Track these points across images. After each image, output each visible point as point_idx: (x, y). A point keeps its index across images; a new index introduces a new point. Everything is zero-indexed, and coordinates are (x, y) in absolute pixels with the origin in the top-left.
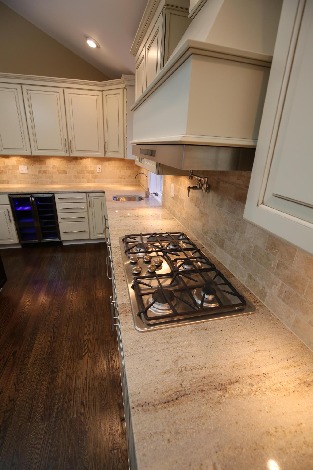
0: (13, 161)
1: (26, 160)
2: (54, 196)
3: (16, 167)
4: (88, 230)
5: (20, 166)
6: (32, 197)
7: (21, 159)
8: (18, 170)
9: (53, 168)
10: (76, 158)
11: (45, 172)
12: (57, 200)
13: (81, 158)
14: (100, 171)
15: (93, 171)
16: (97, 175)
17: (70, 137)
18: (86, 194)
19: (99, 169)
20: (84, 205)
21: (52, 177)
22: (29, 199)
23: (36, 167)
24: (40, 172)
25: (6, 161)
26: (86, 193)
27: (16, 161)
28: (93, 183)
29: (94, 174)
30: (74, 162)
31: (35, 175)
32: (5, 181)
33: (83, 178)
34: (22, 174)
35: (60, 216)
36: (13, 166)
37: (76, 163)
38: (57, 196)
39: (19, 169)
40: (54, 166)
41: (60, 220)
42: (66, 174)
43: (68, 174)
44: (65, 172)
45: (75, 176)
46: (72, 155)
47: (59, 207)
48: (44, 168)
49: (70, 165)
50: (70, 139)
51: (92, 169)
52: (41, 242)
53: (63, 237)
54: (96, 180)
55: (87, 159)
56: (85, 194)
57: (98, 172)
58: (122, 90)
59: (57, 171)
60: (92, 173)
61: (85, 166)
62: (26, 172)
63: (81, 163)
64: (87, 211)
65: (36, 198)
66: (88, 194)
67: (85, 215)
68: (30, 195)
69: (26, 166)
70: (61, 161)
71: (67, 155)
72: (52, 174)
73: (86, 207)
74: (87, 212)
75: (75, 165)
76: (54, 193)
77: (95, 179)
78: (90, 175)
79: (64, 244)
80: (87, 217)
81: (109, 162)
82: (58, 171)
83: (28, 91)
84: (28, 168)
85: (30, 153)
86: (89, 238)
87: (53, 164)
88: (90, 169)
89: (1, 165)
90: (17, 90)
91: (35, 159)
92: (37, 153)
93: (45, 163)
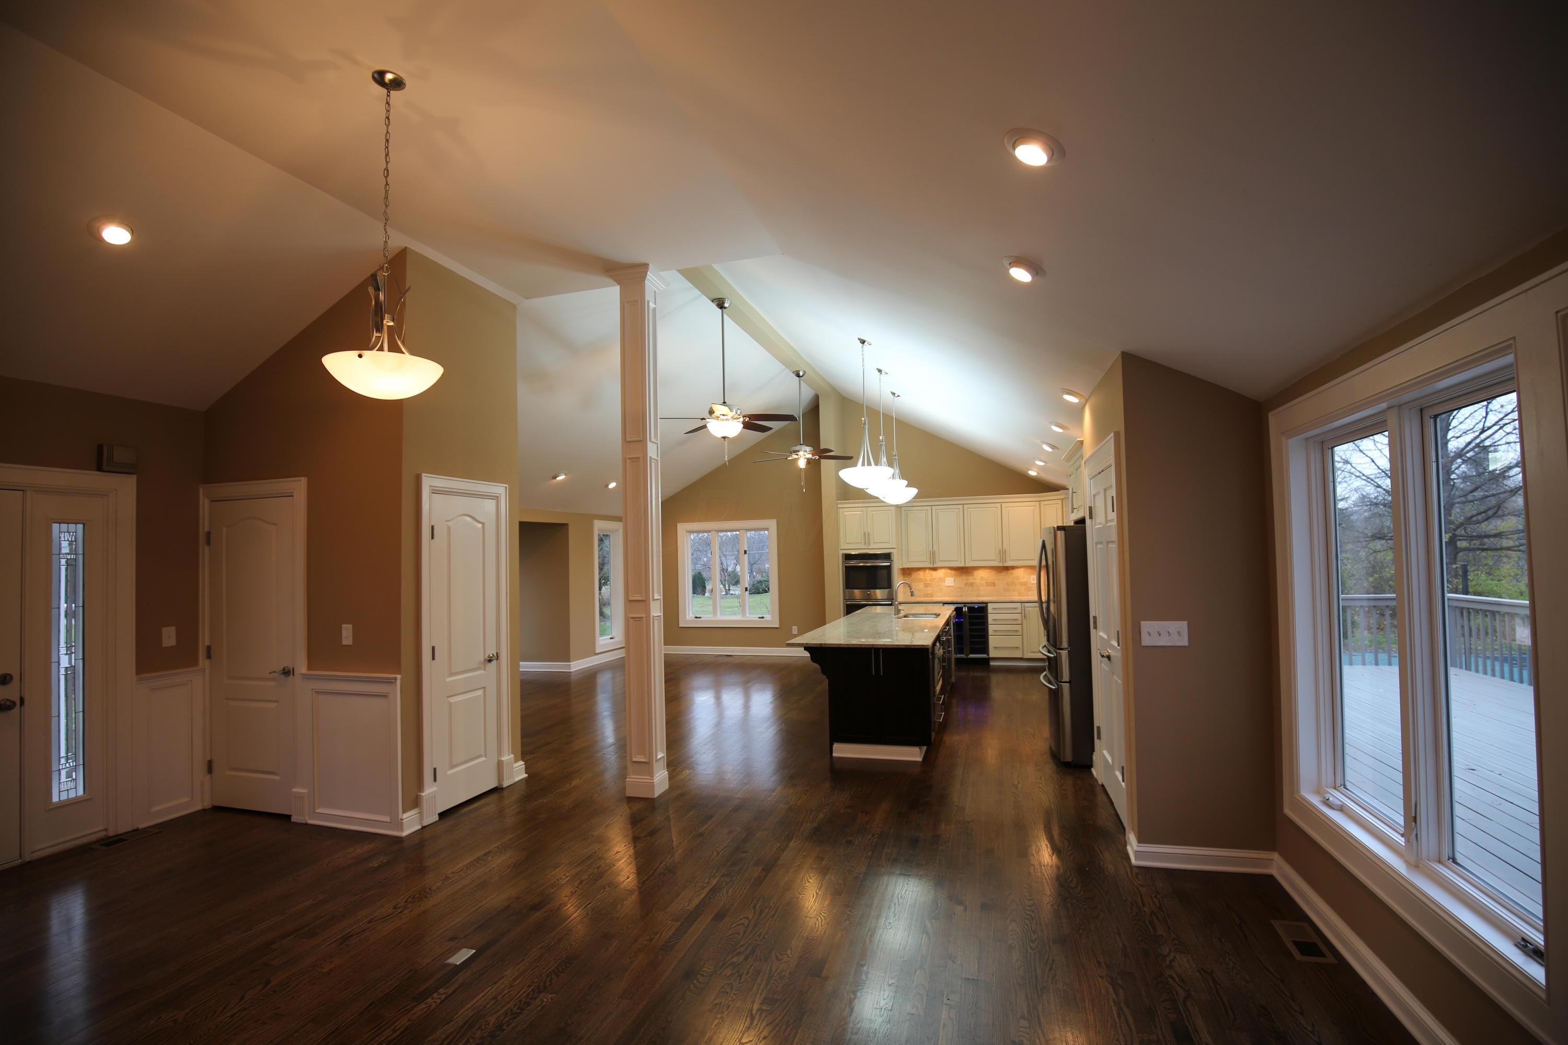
0: (941, 573)
1: (953, 572)
2: (987, 606)
3: (942, 580)
4: (1021, 647)
5: (946, 579)
6: (965, 606)
7: (949, 571)
8: (944, 583)
9: (981, 580)
10: (1007, 569)
11: (972, 584)
12: (990, 610)
13: (1013, 568)
14: (1035, 582)
15: (1025, 582)
16: (1032, 587)
17: (1005, 546)
18: (1022, 605)
19: (1034, 580)
20: (1018, 616)
21: (981, 589)
22: (961, 608)
23: (964, 579)
24: (966, 584)
25: (934, 573)
26: (1022, 602)
27: (944, 573)
28: (1026, 596)
29: (1028, 585)
30: (1005, 573)
31: (961, 588)
32: (929, 594)
33: (1014, 591)
34: (948, 586)
35: (991, 629)
36: (939, 578)
37: (1007, 573)
38: (990, 606)
39: (945, 581)
40: (982, 578)
41: (990, 632)
42: (995, 586)
43: (996, 586)
44: (993, 584)
45: (1005, 588)
46: (1006, 565)
47: (991, 617)
48: (971, 579)
49: (1000, 575)
50: (1005, 550)
51: (1025, 580)
52: (969, 657)
53: (993, 654)
54: (1029, 593)
55: (1019, 569)
56: (1020, 604)
57: (1033, 584)
58: (1060, 501)
60: (1025, 585)
61: (1017, 577)
62: (953, 585)
63: (1012, 574)
64: (1020, 623)
65: (969, 608)
66: (1023, 604)
67: (1018, 628)
68: (963, 605)
69: (953, 578)
70: (991, 571)
71: (999, 565)
72: (981, 584)
73: (1020, 619)
75: (1005, 576)
76: (987, 603)
77: (1028, 591)
78: (1023, 587)
80: (1020, 630)
82: (986, 583)
83: (968, 508)
84: (954, 581)
85: (962, 565)
86: (1021, 656)
87: (981, 576)
88: (1023, 580)
89: (928, 579)
90: (959, 509)
91: (963, 571)
92: (969, 564)
93: (973, 575)
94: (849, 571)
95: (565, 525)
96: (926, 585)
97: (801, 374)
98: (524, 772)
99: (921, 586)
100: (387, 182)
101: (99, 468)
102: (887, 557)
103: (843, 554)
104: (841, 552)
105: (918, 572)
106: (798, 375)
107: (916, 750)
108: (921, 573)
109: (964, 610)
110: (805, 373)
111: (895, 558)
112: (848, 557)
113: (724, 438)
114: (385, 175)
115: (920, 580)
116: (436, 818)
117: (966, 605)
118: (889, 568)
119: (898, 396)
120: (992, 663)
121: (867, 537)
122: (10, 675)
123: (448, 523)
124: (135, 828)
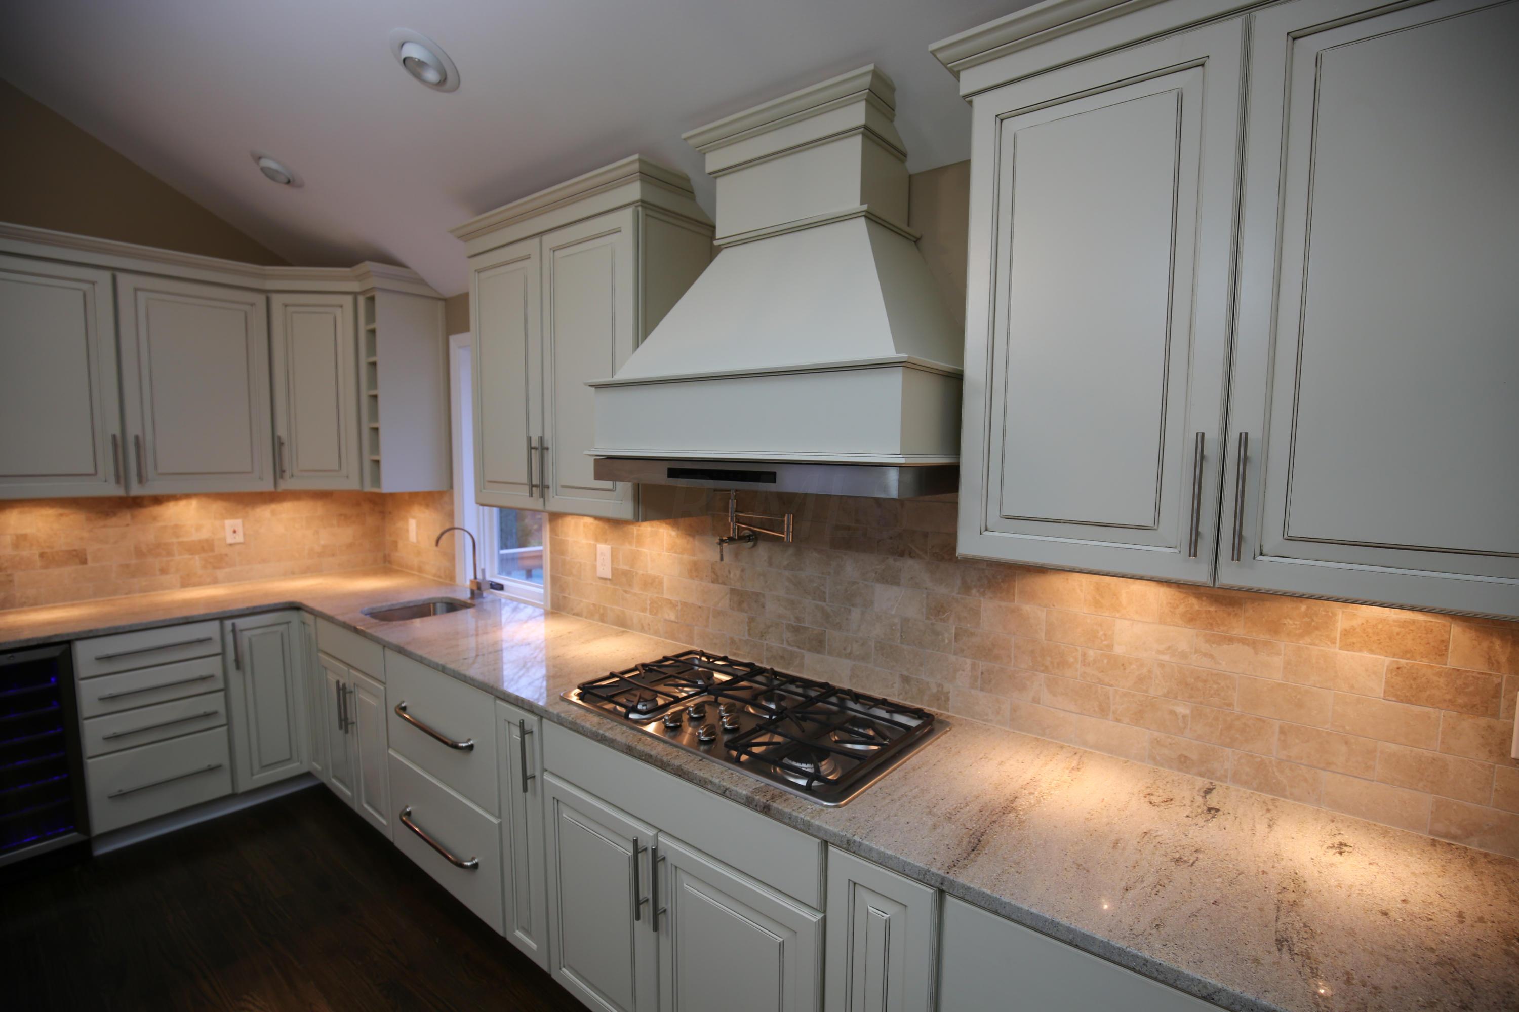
2: (70, 654)
4: (226, 762)
9: (17, 546)
12: (83, 667)
13: (158, 500)
14: (239, 538)
15: (207, 541)
16: (226, 555)
17: (133, 430)
18: (222, 624)
19: (235, 532)
20: (213, 666)
21: (11, 581)
26: (221, 618)
28: (209, 584)
29: (212, 550)
30: (126, 517)
33: (164, 571)
35: (93, 733)
37: (133, 517)
40: (21, 538)
41: (91, 746)
42: (84, 562)
43: (90, 564)
44: (79, 557)
45: (127, 566)
46: (136, 490)
49: (105, 526)
50: (136, 437)
51: (204, 534)
53: (103, 820)
54: (220, 574)
55: (183, 503)
56: (216, 624)
57: (231, 545)
58: (350, 298)
59: (37, 558)
60: (203, 550)
61: (176, 526)
63: (155, 519)
64: (221, 687)
66: (228, 623)
67: (215, 703)
70: (61, 515)
72: (9, 572)
73: (219, 673)
74: (226, 689)
75: (127, 525)
76: (63, 641)
77: (215, 568)
78: (197, 557)
79: (101, 850)
80: (222, 710)
81: (274, 506)
82: (42, 555)
86: (226, 791)
88: (195, 536)
120: (101, 853)
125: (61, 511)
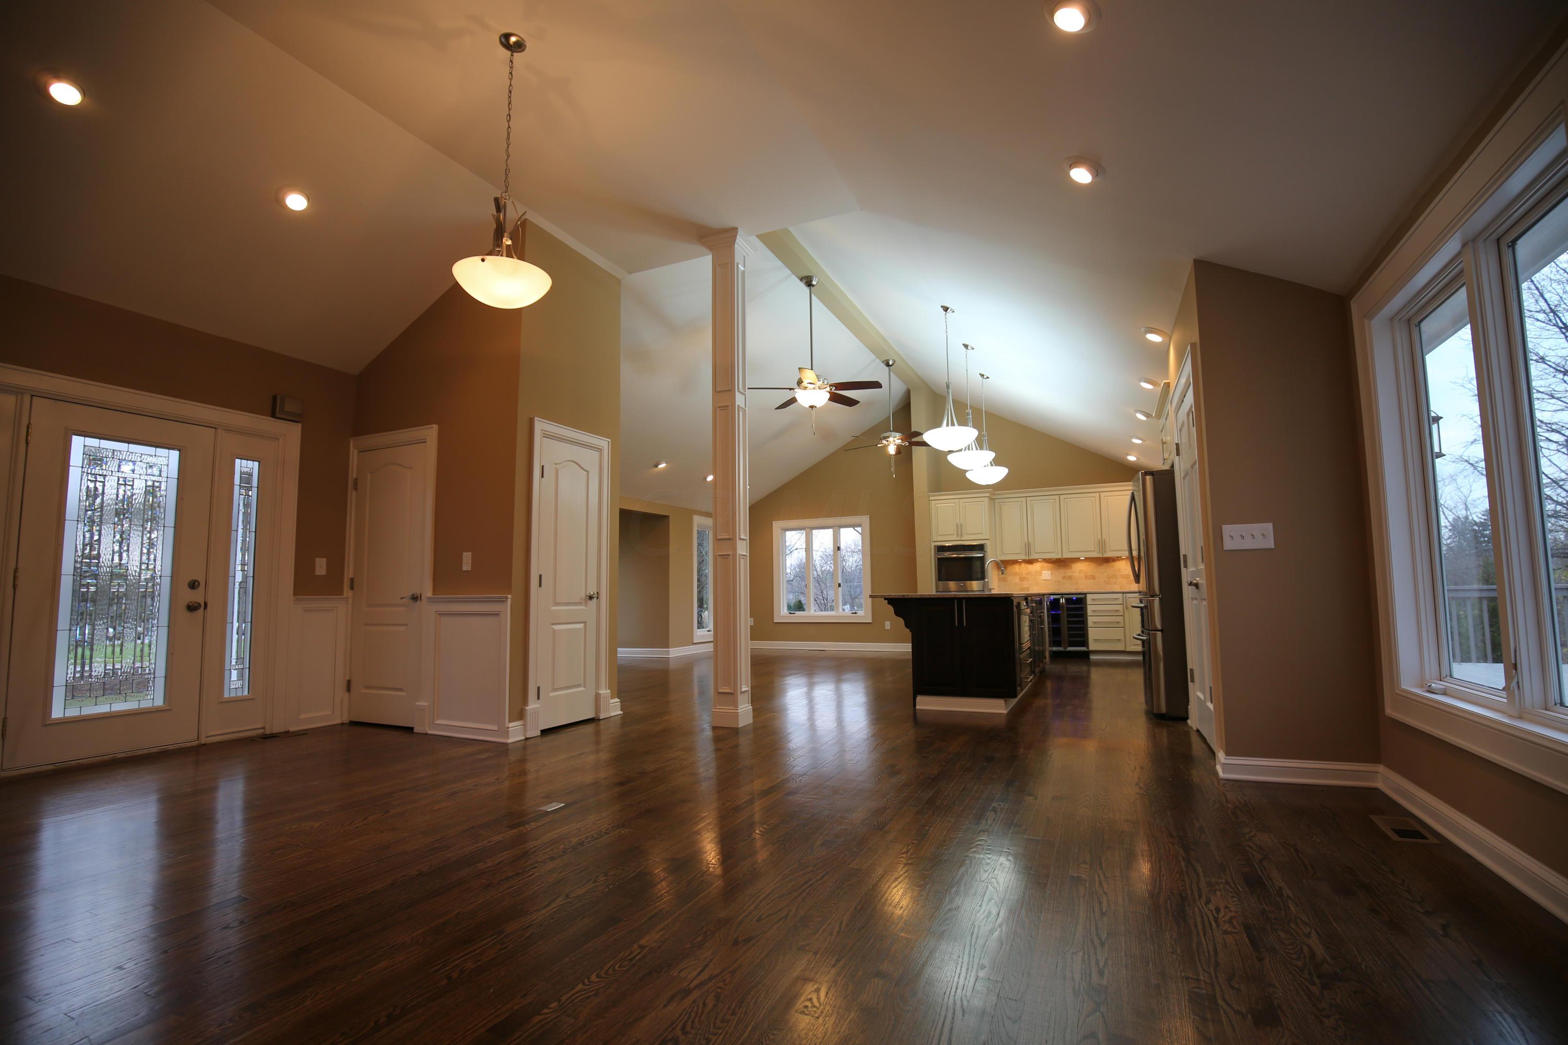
0: (1037, 566)
1: (1050, 565)
2: (1086, 597)
3: (1040, 573)
4: (1123, 640)
5: (1043, 572)
7: (1046, 565)
8: (1041, 577)
9: (1079, 573)
10: (1107, 560)
11: (1070, 578)
12: (1089, 601)
13: (1114, 561)
17: (1104, 538)
18: (1123, 595)
20: (1120, 607)
21: (1078, 583)
22: (1058, 600)
23: (1062, 572)
24: (1064, 578)
25: (1030, 566)
26: (1123, 593)
27: (1040, 566)
30: (1105, 565)
31: (1059, 582)
32: (1025, 588)
33: (1115, 584)
34: (1044, 580)
35: (1091, 620)
36: (1036, 572)
37: (1107, 566)
38: (1089, 597)
39: (1042, 575)
40: (1080, 571)
41: (1090, 623)
42: (1095, 579)
44: (1093, 577)
45: (1106, 581)
46: (1105, 555)
47: (1090, 609)
48: (1069, 573)
49: (1100, 569)
50: (1104, 540)
51: (1127, 573)
52: (1067, 650)
53: (1092, 646)
55: (1121, 561)
56: (1121, 594)
59: (1085, 573)
60: (1127, 578)
61: (1119, 569)
62: (1049, 578)
63: (1113, 567)
64: (1121, 615)
65: (1066, 600)
66: (1124, 594)
67: (1120, 619)
68: (1062, 596)
69: (1050, 572)
70: (1089, 565)
71: (1100, 556)
72: (1078, 580)
73: (1122, 610)
74: (1124, 615)
75: (1105, 568)
76: (1086, 594)
80: (1122, 622)
82: (1085, 576)
83: (1065, 499)
84: (1051, 574)
85: (1059, 556)
86: (1123, 649)
87: (1080, 569)
88: (1125, 573)
89: (1024, 572)
90: (1055, 499)
91: (1061, 563)
92: (1067, 555)
93: (1071, 568)
94: (941, 563)
95: (665, 518)
96: (1022, 579)
97: (891, 363)
98: (620, 709)
99: (1017, 580)
100: (509, 126)
101: (273, 415)
102: (981, 548)
103: (935, 546)
104: (933, 544)
105: (1013, 566)
106: (888, 365)
107: (1001, 702)
108: (1016, 568)
109: (1061, 601)
110: (894, 362)
111: (988, 549)
112: (941, 549)
113: (812, 407)
114: (508, 120)
115: (1016, 574)
116: (539, 733)
117: (1064, 596)
118: (982, 560)
119: (988, 378)
120: (1092, 657)
121: (959, 528)
122: (197, 581)
123: (557, 466)
124: (286, 730)
125: (1090, 563)
